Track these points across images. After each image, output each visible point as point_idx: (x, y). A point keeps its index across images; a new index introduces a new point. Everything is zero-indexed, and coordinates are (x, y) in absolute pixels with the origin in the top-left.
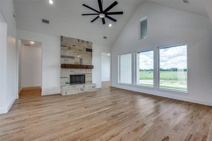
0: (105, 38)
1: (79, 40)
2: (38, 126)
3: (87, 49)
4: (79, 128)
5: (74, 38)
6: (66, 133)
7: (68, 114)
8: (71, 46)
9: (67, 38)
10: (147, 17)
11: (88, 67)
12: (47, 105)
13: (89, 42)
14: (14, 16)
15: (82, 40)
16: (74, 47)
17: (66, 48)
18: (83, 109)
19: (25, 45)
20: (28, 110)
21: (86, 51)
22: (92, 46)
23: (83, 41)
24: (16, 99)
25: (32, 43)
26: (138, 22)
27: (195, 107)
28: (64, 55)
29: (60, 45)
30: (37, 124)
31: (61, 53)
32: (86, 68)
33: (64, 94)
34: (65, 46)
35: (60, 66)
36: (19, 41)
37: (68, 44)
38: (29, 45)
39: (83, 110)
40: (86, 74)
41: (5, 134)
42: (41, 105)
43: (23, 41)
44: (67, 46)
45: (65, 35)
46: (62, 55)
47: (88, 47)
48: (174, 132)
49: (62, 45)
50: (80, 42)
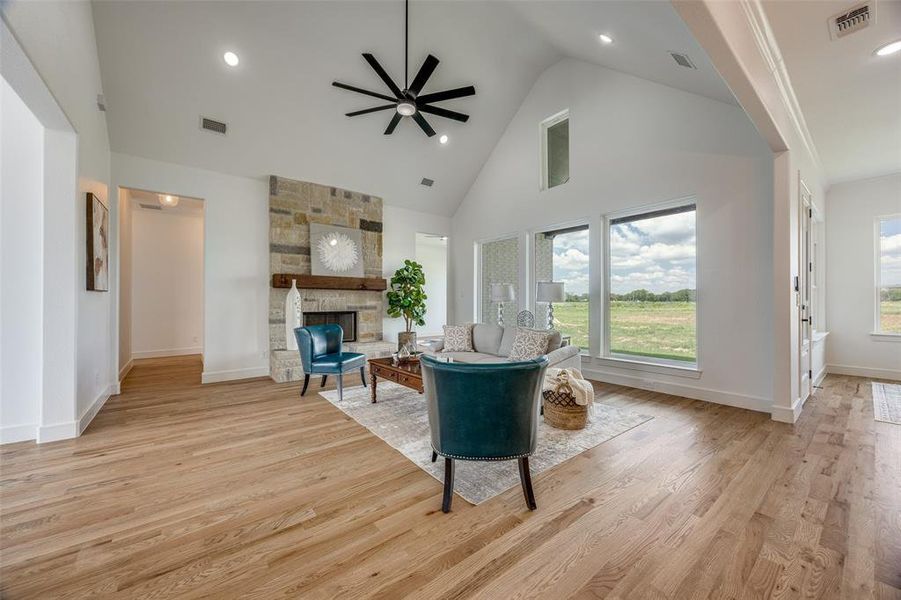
0: (427, 182)
1: (333, 191)
2: (181, 474)
3: (363, 222)
4: (317, 477)
5: (316, 185)
6: (271, 491)
7: (286, 437)
8: (304, 212)
9: (292, 184)
10: (567, 110)
11: (367, 284)
12: (219, 412)
13: (372, 200)
14: (102, 107)
15: (345, 193)
16: (318, 215)
17: (290, 218)
18: (339, 422)
19: (143, 206)
20: (151, 427)
21: (361, 228)
22: (381, 212)
23: (348, 195)
24: (112, 396)
25: (169, 199)
26: (540, 128)
27: (716, 417)
28: (283, 242)
29: (268, 209)
30: (181, 468)
31: (271, 237)
32: (362, 289)
33: (280, 378)
34: (287, 213)
35: (268, 279)
36: (122, 194)
37: (296, 204)
38: (159, 208)
39: (340, 424)
40: (361, 308)
41: (71, 496)
42: (198, 411)
43: (134, 193)
44: (293, 211)
45: (286, 173)
46: (275, 242)
47: (366, 215)
48: (616, 487)
49: (274, 207)
50: (340, 197)
